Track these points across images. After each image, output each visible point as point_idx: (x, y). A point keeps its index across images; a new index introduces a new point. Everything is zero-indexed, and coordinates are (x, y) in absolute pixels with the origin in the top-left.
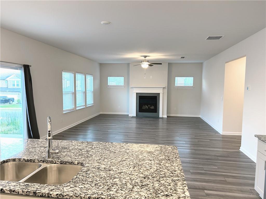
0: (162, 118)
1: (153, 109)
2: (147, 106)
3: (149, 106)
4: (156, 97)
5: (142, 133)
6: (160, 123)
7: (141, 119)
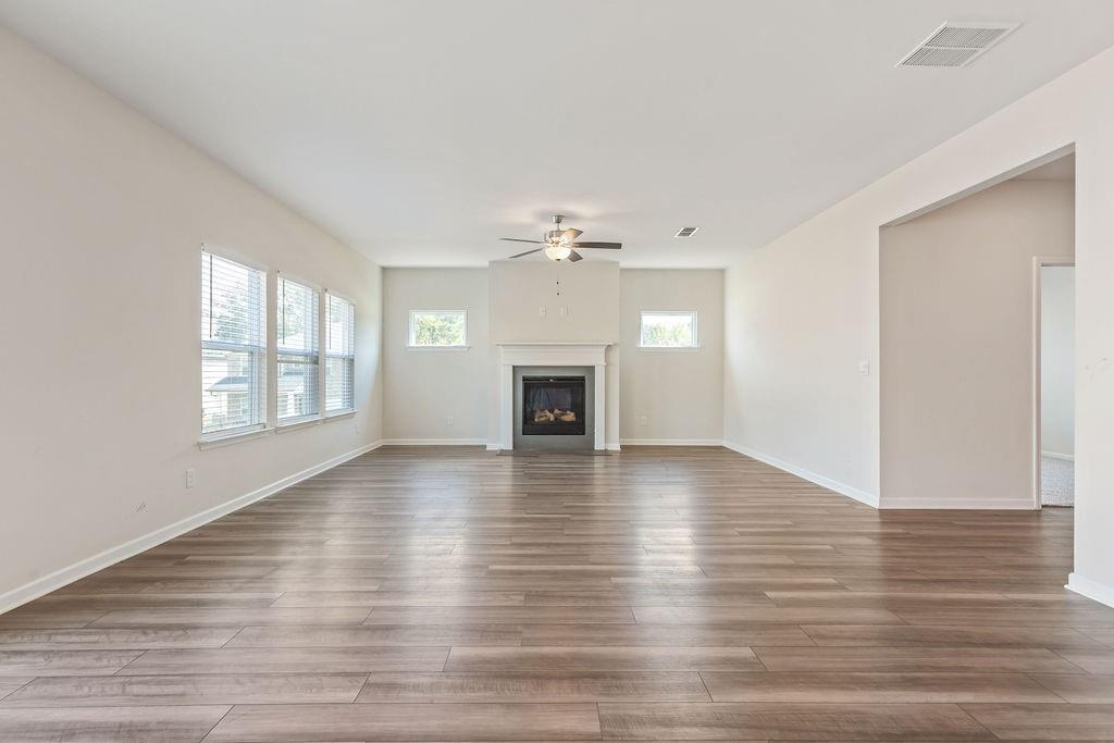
0: (606, 453)
1: (570, 423)
2: (552, 411)
3: (556, 411)
4: (583, 379)
5: (569, 519)
6: (596, 471)
7: (536, 460)
